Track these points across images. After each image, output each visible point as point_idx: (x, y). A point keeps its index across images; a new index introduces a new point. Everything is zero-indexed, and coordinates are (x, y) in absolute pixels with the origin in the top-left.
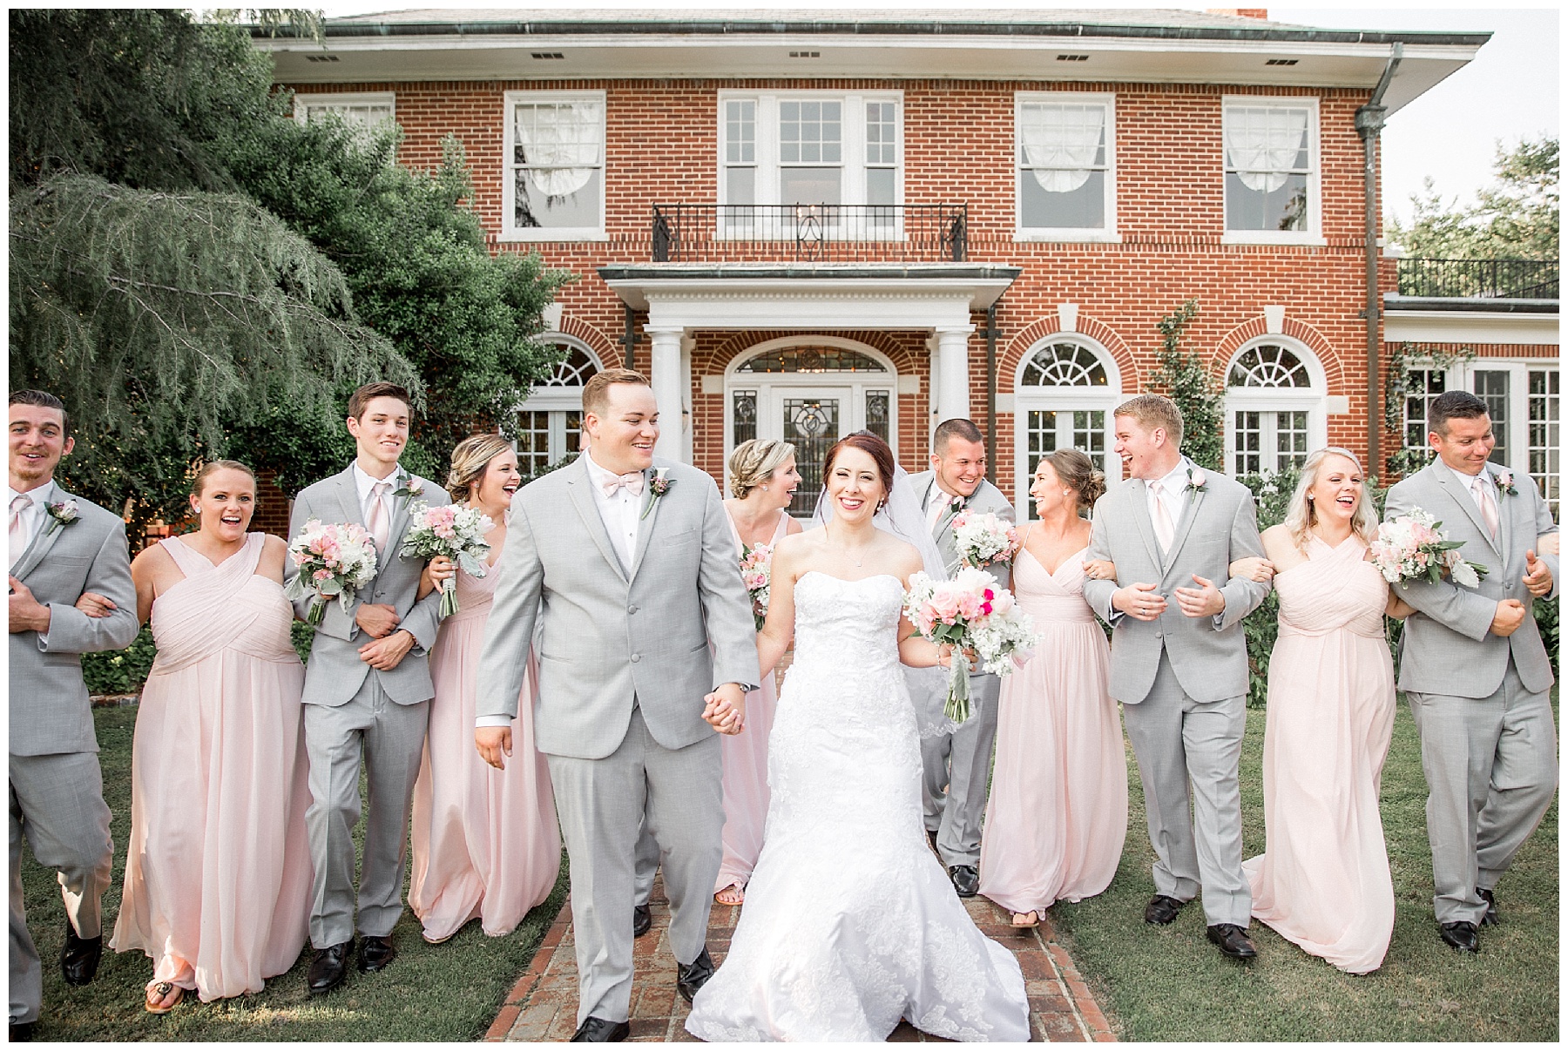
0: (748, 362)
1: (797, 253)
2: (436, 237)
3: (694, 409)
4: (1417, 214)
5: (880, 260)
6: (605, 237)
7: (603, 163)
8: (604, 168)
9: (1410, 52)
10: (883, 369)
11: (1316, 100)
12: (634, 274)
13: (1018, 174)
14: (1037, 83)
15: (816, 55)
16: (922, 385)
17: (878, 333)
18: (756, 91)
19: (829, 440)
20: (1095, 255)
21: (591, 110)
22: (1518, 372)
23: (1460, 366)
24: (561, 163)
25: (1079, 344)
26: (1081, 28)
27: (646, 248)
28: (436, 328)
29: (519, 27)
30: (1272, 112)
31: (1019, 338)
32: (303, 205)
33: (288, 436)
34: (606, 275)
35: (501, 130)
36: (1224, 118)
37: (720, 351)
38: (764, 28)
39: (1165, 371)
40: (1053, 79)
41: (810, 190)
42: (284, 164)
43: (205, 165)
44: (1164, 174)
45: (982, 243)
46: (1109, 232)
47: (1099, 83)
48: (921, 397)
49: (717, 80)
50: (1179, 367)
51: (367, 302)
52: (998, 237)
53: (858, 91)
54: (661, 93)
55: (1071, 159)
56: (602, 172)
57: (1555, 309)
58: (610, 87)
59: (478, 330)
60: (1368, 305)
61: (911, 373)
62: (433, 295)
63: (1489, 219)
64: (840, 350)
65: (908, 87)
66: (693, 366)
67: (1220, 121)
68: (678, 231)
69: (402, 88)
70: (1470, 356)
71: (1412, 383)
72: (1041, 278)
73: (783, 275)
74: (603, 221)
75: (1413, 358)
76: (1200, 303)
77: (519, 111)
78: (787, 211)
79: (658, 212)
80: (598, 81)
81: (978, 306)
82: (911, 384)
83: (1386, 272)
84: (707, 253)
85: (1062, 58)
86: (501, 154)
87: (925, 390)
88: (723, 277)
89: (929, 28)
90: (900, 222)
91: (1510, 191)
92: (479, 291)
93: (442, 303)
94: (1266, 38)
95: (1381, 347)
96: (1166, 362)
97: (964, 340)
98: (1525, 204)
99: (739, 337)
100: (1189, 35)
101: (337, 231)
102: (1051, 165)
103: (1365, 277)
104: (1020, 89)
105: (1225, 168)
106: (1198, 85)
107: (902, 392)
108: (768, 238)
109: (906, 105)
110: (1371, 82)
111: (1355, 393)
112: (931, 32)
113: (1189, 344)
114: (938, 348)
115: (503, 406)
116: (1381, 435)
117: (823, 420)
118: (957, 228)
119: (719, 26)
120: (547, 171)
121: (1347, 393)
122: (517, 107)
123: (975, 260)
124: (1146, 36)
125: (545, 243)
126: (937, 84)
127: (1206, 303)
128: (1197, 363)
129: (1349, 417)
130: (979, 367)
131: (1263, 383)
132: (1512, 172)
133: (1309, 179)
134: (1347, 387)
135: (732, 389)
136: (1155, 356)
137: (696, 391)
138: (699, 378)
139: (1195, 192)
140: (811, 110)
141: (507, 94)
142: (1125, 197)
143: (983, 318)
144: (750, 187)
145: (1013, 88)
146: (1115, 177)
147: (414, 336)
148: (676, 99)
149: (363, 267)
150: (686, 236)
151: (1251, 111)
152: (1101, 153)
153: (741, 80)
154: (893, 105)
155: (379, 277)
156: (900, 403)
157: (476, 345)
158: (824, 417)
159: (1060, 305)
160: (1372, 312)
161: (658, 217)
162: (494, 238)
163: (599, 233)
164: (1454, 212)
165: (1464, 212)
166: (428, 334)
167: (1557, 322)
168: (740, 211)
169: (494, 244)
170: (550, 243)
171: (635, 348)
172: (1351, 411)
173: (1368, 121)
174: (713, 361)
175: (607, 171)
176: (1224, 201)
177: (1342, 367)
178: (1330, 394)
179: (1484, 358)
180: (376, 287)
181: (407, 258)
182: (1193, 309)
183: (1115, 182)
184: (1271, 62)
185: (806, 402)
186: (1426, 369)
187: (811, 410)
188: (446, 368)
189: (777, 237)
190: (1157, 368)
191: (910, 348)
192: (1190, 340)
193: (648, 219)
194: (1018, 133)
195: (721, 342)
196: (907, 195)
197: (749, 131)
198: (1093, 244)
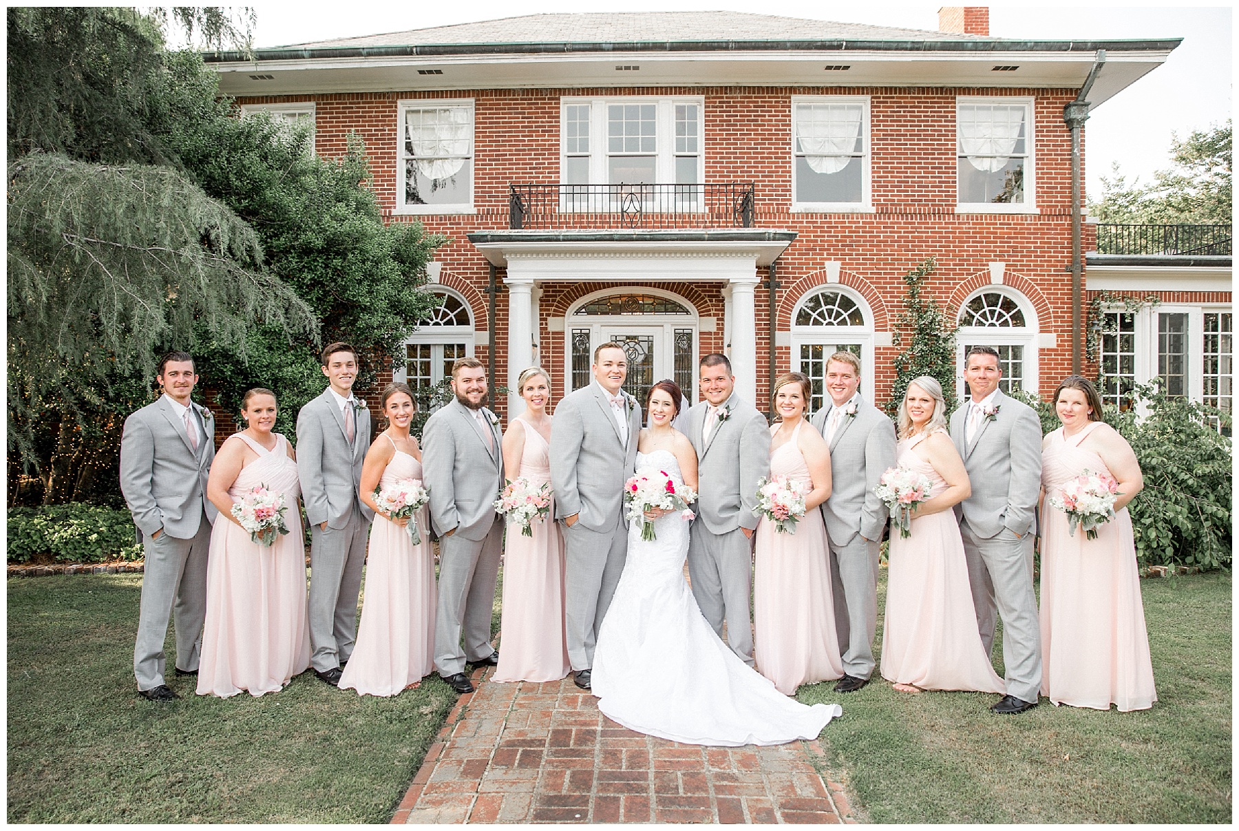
0: (583, 307)
1: (622, 222)
2: (341, 209)
3: (541, 343)
4: (1105, 191)
5: (686, 227)
6: (474, 211)
7: (472, 155)
8: (473, 158)
9: (1112, 57)
10: (687, 312)
11: (1032, 98)
12: (495, 239)
13: (794, 160)
14: (809, 88)
15: (636, 68)
16: (718, 324)
17: (684, 284)
18: (590, 98)
19: (646, 367)
20: (855, 223)
21: (463, 114)
22: (1195, 314)
23: (1147, 310)
24: (442, 154)
25: (841, 293)
26: (844, 44)
27: (506, 219)
28: (339, 279)
29: (409, 50)
30: (995, 108)
31: (794, 288)
32: (237, 183)
33: (224, 364)
34: (473, 239)
35: (396, 130)
36: (957, 114)
37: (561, 298)
38: (596, 48)
39: (910, 314)
40: (822, 85)
41: (631, 173)
42: (224, 152)
43: (160, 153)
44: (909, 159)
45: (766, 214)
46: (865, 205)
47: (858, 88)
48: (718, 334)
49: (560, 89)
50: (921, 311)
51: (287, 259)
52: (778, 209)
53: (669, 97)
54: (517, 100)
55: (835, 148)
56: (472, 161)
57: (1229, 263)
58: (478, 95)
59: (373, 281)
60: (1073, 261)
61: (710, 315)
62: (337, 253)
63: (1164, 195)
64: (654, 297)
65: (708, 93)
66: (541, 310)
67: (955, 117)
68: (530, 206)
69: (322, 99)
70: (1155, 302)
71: (1107, 323)
72: (812, 241)
73: (611, 238)
74: (472, 199)
75: (1108, 303)
76: (937, 260)
77: (409, 116)
78: (614, 189)
79: (514, 191)
80: (469, 91)
81: (762, 263)
82: (710, 324)
83: (1088, 235)
84: (552, 223)
85: (829, 68)
86: (395, 148)
87: (721, 329)
88: (564, 240)
89: (724, 45)
90: (701, 197)
91: (1183, 172)
92: (373, 249)
93: (345, 259)
94: (993, 49)
95: (1083, 294)
96: (911, 307)
97: (751, 291)
98: (1196, 182)
99: (576, 288)
100: (931, 47)
101: (264, 203)
102: (820, 152)
103: (1071, 239)
104: (795, 93)
105: (958, 153)
106: (937, 88)
107: (703, 330)
108: (599, 210)
109: (706, 107)
110: (1077, 84)
111: (1062, 331)
112: (726, 48)
113: (929, 292)
114: (731, 296)
115: (394, 340)
116: (1083, 364)
117: (641, 352)
118: (747, 201)
119: (562, 46)
120: (431, 161)
121: (1055, 331)
122: (407, 112)
123: (759, 227)
124: (897, 49)
125: (428, 216)
126: (731, 90)
127: (942, 260)
128: (935, 308)
129: (1057, 350)
130: (763, 310)
131: (987, 323)
132: (1185, 156)
133: (1025, 161)
134: (1055, 326)
135: (571, 328)
136: (902, 302)
137: (543, 330)
138: (546, 319)
139: (934, 173)
140: (632, 111)
141: (399, 102)
142: (878, 177)
143: (767, 273)
144: (586, 172)
145: (790, 93)
146: (870, 161)
147: (323, 285)
148: (528, 104)
149: (284, 232)
150: (536, 210)
151: (979, 108)
152: (859, 143)
153: (578, 89)
154: (695, 107)
155: (296, 239)
156: (700, 338)
157: (371, 292)
158: (643, 349)
159: (827, 263)
160: (1076, 267)
161: (514, 195)
162: (390, 212)
163: (469, 208)
164: (1136, 190)
165: (1144, 189)
166: (333, 284)
167: (1230, 274)
168: (577, 189)
169: (390, 217)
170: (432, 216)
171: (496, 296)
172: (1058, 345)
173: (1074, 114)
174: (557, 306)
175: (476, 160)
176: (957, 180)
177: (1051, 310)
178: (1041, 332)
179: (1167, 303)
180: (293, 247)
181: (318, 225)
182: (932, 265)
183: (870, 166)
184: (997, 68)
185: (628, 337)
186: (1119, 312)
187: (632, 344)
188: (348, 310)
189: (606, 210)
190: (903, 311)
191: (709, 296)
192: (929, 290)
193: (507, 196)
194: (793, 128)
195: (563, 291)
196: (706, 176)
197: (585, 129)
198: (852, 214)
